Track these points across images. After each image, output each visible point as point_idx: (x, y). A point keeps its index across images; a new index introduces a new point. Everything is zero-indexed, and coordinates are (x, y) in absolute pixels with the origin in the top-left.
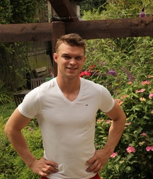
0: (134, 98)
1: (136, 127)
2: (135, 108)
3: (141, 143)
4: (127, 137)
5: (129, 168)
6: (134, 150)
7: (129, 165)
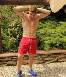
0: (18, 23)
1: (19, 30)
2: (18, 25)
3: (21, 34)
4: (16, 33)
5: (17, 41)
6: (19, 36)
7: (18, 40)
